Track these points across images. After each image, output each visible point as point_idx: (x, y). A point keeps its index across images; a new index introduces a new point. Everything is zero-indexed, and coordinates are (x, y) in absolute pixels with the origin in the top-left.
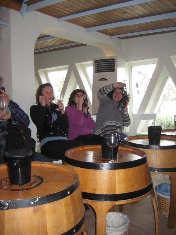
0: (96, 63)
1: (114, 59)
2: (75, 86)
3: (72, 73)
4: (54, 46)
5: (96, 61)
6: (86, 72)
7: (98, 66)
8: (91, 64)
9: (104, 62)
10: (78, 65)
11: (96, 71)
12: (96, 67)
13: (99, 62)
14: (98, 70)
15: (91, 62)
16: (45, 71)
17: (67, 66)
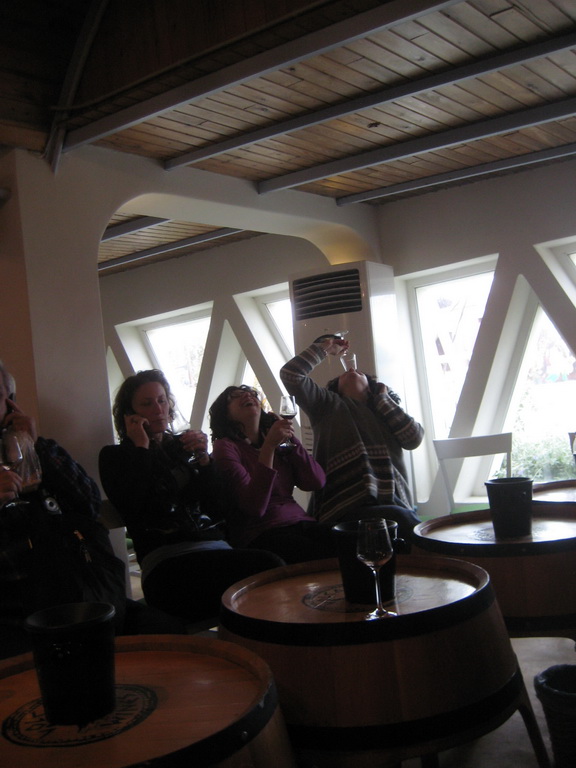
0: (299, 288)
1: (356, 271)
3: (227, 325)
5: (300, 281)
6: (271, 318)
7: (308, 298)
8: (284, 291)
9: (324, 282)
10: (241, 299)
11: (302, 312)
12: (301, 300)
13: (311, 285)
14: (308, 311)
15: (285, 286)
16: (137, 328)
17: (209, 305)
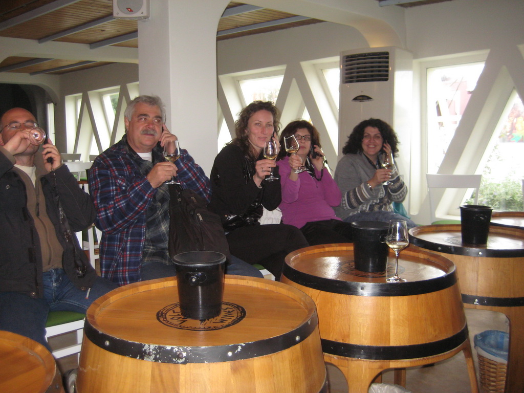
0: (347, 61)
1: (387, 53)
2: (301, 112)
3: (294, 82)
4: (255, 23)
5: (348, 57)
6: (325, 81)
7: (351, 69)
8: (335, 62)
9: (365, 59)
10: (306, 65)
11: (346, 78)
12: (346, 70)
13: (355, 60)
14: (351, 78)
15: (337, 59)
16: (233, 78)
17: (283, 68)
